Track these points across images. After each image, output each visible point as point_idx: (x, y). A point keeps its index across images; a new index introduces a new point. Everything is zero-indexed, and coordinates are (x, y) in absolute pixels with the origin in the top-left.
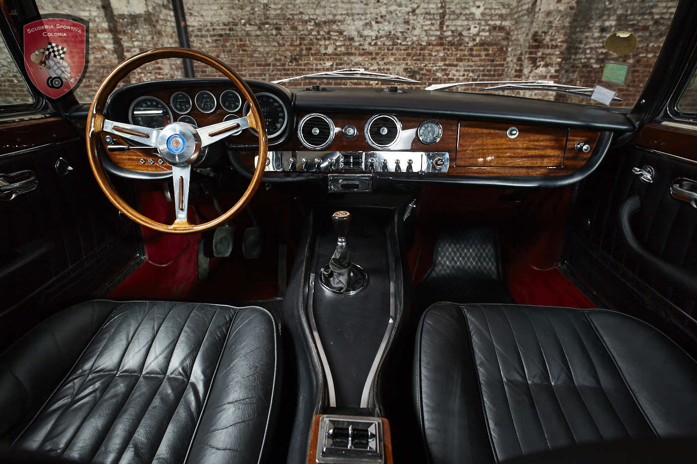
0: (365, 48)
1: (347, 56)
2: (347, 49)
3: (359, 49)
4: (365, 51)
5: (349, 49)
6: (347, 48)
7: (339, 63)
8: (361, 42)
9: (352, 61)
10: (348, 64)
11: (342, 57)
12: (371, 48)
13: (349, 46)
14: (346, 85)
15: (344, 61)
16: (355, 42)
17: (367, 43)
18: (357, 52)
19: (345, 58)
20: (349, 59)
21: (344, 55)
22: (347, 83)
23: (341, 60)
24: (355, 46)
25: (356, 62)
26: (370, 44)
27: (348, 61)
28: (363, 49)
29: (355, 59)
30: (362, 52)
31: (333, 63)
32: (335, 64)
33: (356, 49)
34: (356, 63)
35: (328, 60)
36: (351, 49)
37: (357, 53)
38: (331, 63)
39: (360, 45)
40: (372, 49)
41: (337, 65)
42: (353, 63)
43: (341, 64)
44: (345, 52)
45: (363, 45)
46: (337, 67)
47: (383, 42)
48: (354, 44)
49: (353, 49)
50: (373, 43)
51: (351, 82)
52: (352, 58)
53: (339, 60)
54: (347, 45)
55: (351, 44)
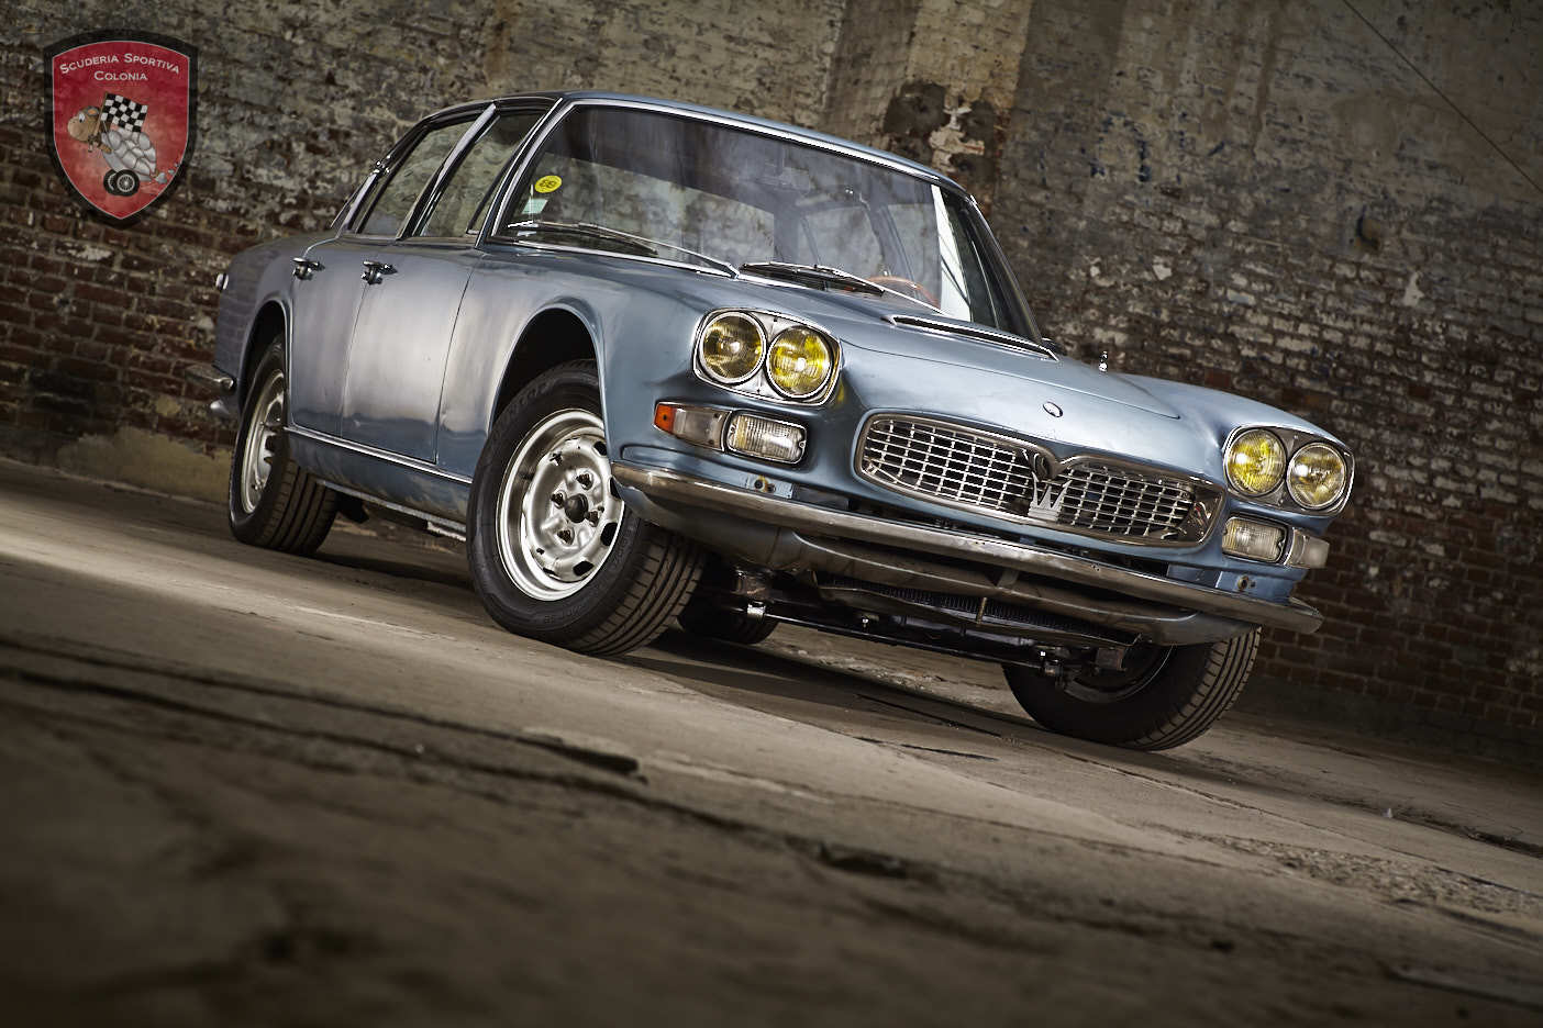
0: (250, 227)
1: (176, 242)
2: (180, 214)
3: (227, 226)
4: (250, 238)
5: (187, 216)
6: (178, 211)
7: (137, 258)
8: (238, 204)
9: (191, 263)
10: (174, 272)
11: (154, 238)
12: (275, 233)
13: (189, 205)
14: (149, 349)
15: (158, 255)
16: (216, 198)
17: (261, 210)
18: (218, 236)
19: (166, 248)
20: (179, 254)
21: (159, 234)
22: (155, 342)
23: (147, 250)
24: (213, 210)
25: (207, 269)
26: (272, 217)
27: (176, 262)
28: (242, 230)
29: (205, 258)
30: (236, 238)
31: (114, 254)
32: (120, 257)
33: (211, 224)
34: (207, 275)
35: (95, 239)
36: (197, 217)
37: (218, 240)
38: (106, 254)
39: (235, 211)
40: (278, 237)
41: (127, 264)
42: (193, 274)
43: (144, 266)
44: (170, 223)
45: (244, 216)
46: (124, 272)
47: (323, 223)
48: (212, 203)
49: (205, 221)
50: (283, 218)
51: (171, 344)
52: (193, 252)
53: (138, 247)
54: (181, 202)
55: (198, 202)
